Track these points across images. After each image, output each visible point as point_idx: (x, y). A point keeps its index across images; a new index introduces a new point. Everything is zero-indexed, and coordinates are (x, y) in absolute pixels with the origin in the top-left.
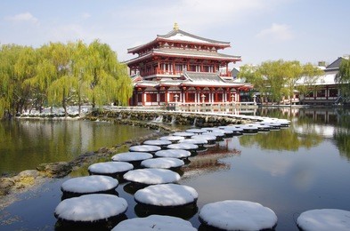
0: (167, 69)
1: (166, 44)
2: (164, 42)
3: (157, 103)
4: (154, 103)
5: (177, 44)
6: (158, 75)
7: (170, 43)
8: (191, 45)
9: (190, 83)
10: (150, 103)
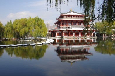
0: (65, 25)
1: (65, 16)
2: (64, 16)
3: (61, 36)
4: (59, 36)
5: (69, 16)
6: (61, 27)
7: (66, 16)
8: (74, 16)
9: (70, 29)
10: (58, 36)
